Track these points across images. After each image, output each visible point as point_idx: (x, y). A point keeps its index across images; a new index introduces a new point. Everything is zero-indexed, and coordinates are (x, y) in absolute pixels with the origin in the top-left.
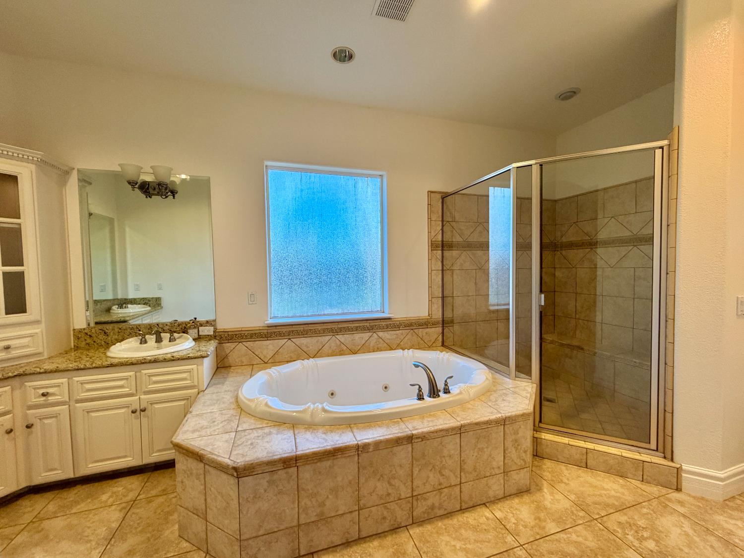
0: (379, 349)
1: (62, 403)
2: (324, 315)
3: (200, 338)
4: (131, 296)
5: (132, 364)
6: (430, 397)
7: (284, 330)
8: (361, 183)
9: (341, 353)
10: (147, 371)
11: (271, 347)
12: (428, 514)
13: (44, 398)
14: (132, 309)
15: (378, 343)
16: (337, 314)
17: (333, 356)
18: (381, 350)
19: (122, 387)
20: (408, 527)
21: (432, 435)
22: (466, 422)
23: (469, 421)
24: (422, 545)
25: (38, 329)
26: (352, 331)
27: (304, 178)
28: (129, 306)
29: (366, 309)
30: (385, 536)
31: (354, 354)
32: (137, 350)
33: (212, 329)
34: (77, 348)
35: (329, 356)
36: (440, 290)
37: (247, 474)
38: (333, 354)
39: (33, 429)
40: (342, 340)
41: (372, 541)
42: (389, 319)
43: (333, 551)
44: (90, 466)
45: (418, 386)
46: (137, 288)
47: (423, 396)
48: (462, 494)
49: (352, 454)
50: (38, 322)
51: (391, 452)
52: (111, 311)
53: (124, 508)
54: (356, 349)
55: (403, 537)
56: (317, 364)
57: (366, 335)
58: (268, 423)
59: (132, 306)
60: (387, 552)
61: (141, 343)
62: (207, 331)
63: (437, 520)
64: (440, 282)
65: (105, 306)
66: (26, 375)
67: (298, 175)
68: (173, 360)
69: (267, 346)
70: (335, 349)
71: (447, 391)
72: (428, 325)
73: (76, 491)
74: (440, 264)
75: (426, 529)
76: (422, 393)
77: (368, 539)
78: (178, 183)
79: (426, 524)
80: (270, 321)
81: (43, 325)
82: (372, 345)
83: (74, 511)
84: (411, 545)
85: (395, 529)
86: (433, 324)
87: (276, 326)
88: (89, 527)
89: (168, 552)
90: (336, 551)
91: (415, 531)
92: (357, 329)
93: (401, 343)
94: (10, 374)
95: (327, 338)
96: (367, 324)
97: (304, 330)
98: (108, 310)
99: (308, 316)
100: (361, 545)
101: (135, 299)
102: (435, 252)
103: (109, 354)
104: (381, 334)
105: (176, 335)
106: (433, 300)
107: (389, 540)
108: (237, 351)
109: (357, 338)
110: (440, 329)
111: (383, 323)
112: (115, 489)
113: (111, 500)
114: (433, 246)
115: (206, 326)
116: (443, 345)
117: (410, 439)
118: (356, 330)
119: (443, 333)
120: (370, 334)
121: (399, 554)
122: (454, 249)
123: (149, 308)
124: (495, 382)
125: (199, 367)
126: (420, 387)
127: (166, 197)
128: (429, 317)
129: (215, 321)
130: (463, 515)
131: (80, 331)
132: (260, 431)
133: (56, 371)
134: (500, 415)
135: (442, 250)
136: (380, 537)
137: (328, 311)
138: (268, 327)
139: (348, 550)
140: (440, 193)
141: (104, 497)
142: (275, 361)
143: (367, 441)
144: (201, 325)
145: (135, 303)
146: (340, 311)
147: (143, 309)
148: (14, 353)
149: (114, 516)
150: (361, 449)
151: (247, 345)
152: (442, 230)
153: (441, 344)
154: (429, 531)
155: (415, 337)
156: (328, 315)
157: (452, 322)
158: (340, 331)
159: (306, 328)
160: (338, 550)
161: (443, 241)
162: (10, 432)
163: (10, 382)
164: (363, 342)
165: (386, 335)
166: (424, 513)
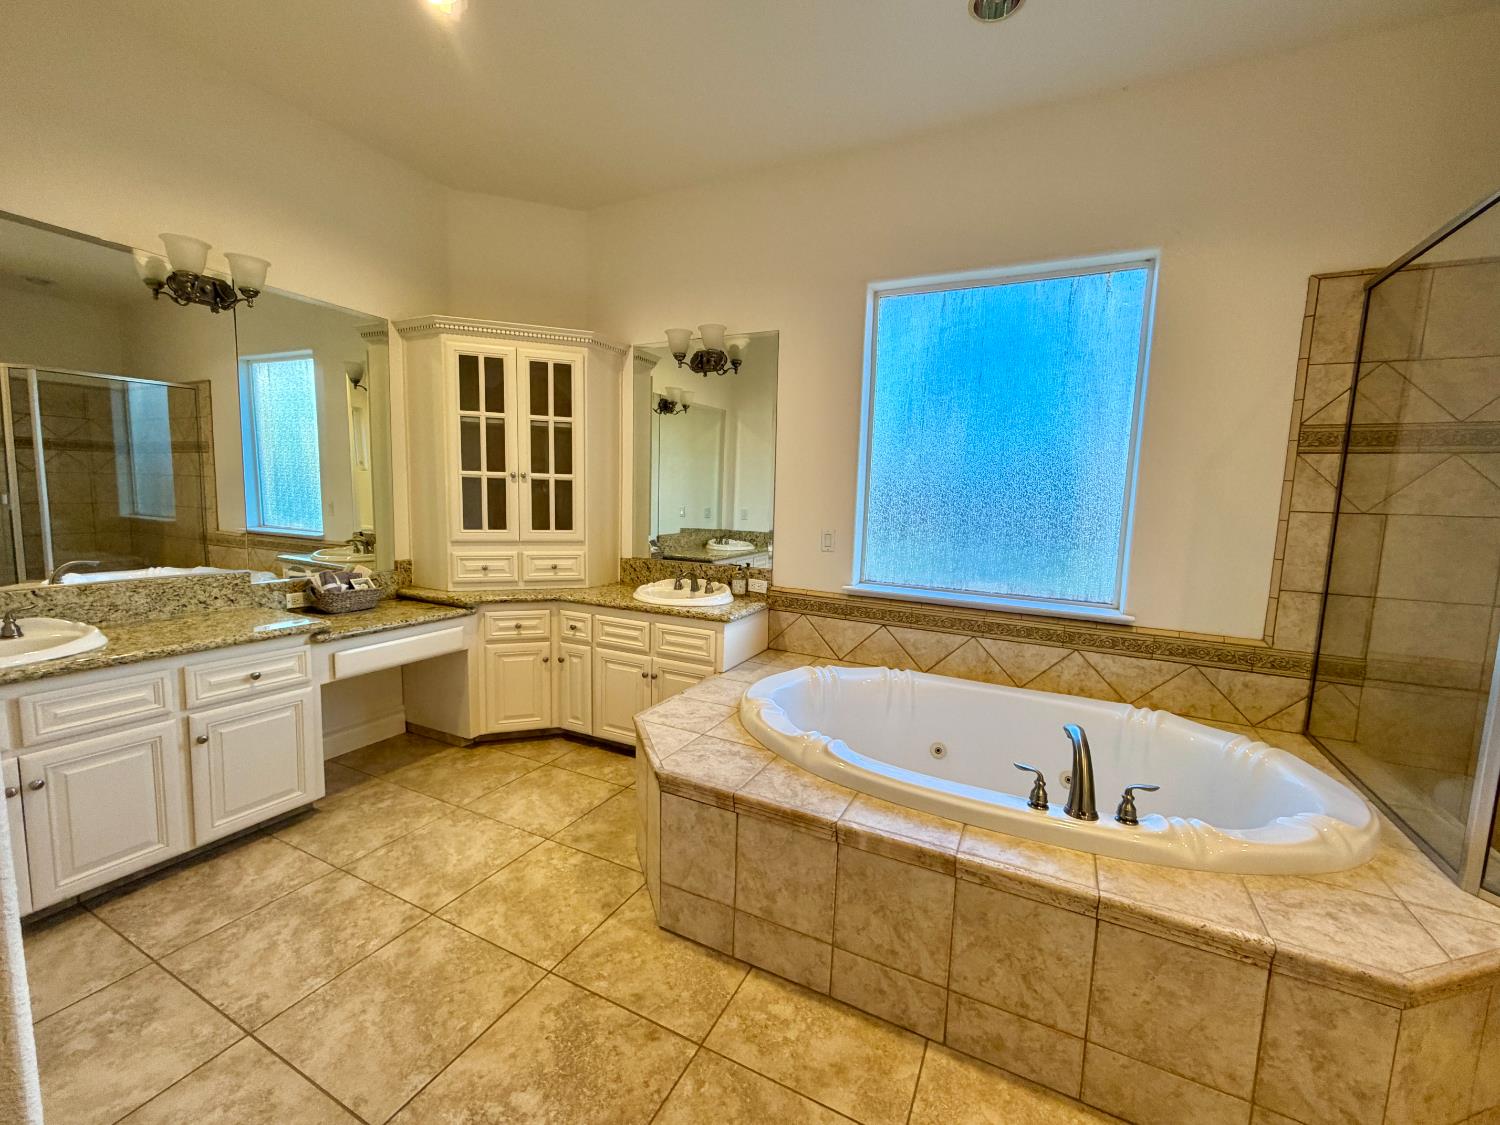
0: (1084, 692)
1: (585, 643)
2: (967, 592)
3: (749, 596)
4: (737, 527)
5: (646, 611)
6: (1068, 812)
7: (877, 606)
8: (1089, 293)
9: (988, 678)
10: (661, 625)
11: (849, 632)
12: (984, 1049)
13: (572, 632)
14: (735, 547)
15: (1083, 677)
16: (998, 595)
17: (968, 678)
18: (1091, 696)
19: (635, 639)
20: (930, 1042)
21: (1010, 884)
22: (1117, 898)
23: (1127, 901)
24: (931, 1087)
25: (581, 550)
26: (1018, 636)
27: (949, 301)
28: (730, 541)
29: (1070, 594)
30: (876, 1025)
31: (1018, 686)
32: (669, 596)
33: (765, 584)
34: (622, 582)
35: (959, 677)
36: (1321, 570)
37: (671, 790)
38: (969, 676)
39: (564, 663)
40: (993, 651)
41: (847, 1015)
42: (1125, 626)
43: (780, 984)
44: (605, 728)
45: (1036, 776)
46: (744, 518)
47: (1046, 801)
48: (1087, 1066)
49: (824, 836)
50: (581, 543)
51: (907, 872)
52: (708, 546)
53: (614, 790)
54: (1023, 677)
55: (910, 1049)
56: (913, 682)
57: (1053, 653)
58: (748, 740)
59: (734, 542)
60: (859, 1047)
61: (675, 589)
62: (758, 586)
63: (1002, 1076)
64: (1324, 551)
65: (702, 537)
66: (561, 600)
67: (936, 300)
68: (688, 617)
69: (845, 629)
70: (975, 667)
71: (1127, 815)
72: (1252, 665)
73: (591, 752)
74: (1330, 495)
75: (966, 1073)
76: (1045, 794)
77: (845, 1007)
78: (741, 348)
79: (974, 1066)
80: (855, 586)
81: (586, 548)
82: (1066, 676)
83: (579, 771)
84: (910, 1073)
85: (903, 1028)
86: (1279, 665)
87: (862, 597)
88: (578, 793)
89: (617, 857)
90: (783, 987)
91: (938, 1059)
92: (1029, 633)
93: (1154, 693)
94: (549, 597)
95: (960, 639)
96: (1059, 628)
97: (911, 614)
98: (705, 545)
99: (933, 589)
100: (827, 1008)
101: (740, 532)
102: (1310, 458)
103: (635, 595)
104: (1094, 658)
105: (715, 585)
106: (1285, 597)
107: (877, 1035)
108: (799, 627)
109: (1028, 654)
110: (1304, 686)
111: (1104, 634)
112: (620, 766)
113: (611, 775)
114: (1307, 439)
115: (758, 578)
116: (1306, 731)
117: (950, 866)
118: (1028, 636)
119: (1311, 699)
120: (1065, 652)
121: (876, 1066)
122: (1402, 449)
123: (751, 547)
124: (1367, 868)
125: (719, 635)
126: (1040, 778)
127: (725, 372)
128: (1264, 645)
129: (771, 571)
130: (1076, 1112)
131: (627, 561)
132: (728, 745)
133: (582, 603)
134: (1253, 936)
135: (1345, 453)
136: (867, 1020)
137: (978, 585)
138: (850, 596)
139: (802, 999)
140: (1362, 273)
141: (607, 770)
142: (853, 658)
143: (855, 826)
144: (752, 576)
145: (740, 539)
146: (1004, 590)
147: (743, 548)
148: (562, 575)
149: (602, 791)
150: (842, 837)
151: (813, 622)
152: (1354, 389)
153: (1299, 727)
154: (967, 1078)
155: (1202, 687)
156: (976, 593)
157: (1356, 673)
158: (988, 630)
159: (918, 610)
160: (788, 989)
161: (1349, 425)
162: (546, 660)
163: (549, 605)
164: (1044, 666)
165: (1113, 665)
166: (975, 1041)
